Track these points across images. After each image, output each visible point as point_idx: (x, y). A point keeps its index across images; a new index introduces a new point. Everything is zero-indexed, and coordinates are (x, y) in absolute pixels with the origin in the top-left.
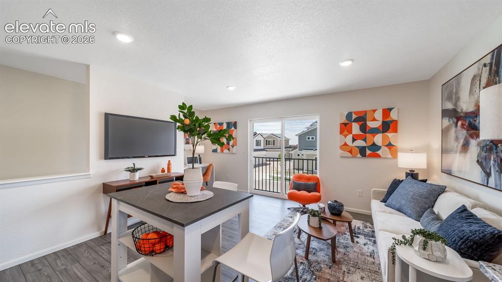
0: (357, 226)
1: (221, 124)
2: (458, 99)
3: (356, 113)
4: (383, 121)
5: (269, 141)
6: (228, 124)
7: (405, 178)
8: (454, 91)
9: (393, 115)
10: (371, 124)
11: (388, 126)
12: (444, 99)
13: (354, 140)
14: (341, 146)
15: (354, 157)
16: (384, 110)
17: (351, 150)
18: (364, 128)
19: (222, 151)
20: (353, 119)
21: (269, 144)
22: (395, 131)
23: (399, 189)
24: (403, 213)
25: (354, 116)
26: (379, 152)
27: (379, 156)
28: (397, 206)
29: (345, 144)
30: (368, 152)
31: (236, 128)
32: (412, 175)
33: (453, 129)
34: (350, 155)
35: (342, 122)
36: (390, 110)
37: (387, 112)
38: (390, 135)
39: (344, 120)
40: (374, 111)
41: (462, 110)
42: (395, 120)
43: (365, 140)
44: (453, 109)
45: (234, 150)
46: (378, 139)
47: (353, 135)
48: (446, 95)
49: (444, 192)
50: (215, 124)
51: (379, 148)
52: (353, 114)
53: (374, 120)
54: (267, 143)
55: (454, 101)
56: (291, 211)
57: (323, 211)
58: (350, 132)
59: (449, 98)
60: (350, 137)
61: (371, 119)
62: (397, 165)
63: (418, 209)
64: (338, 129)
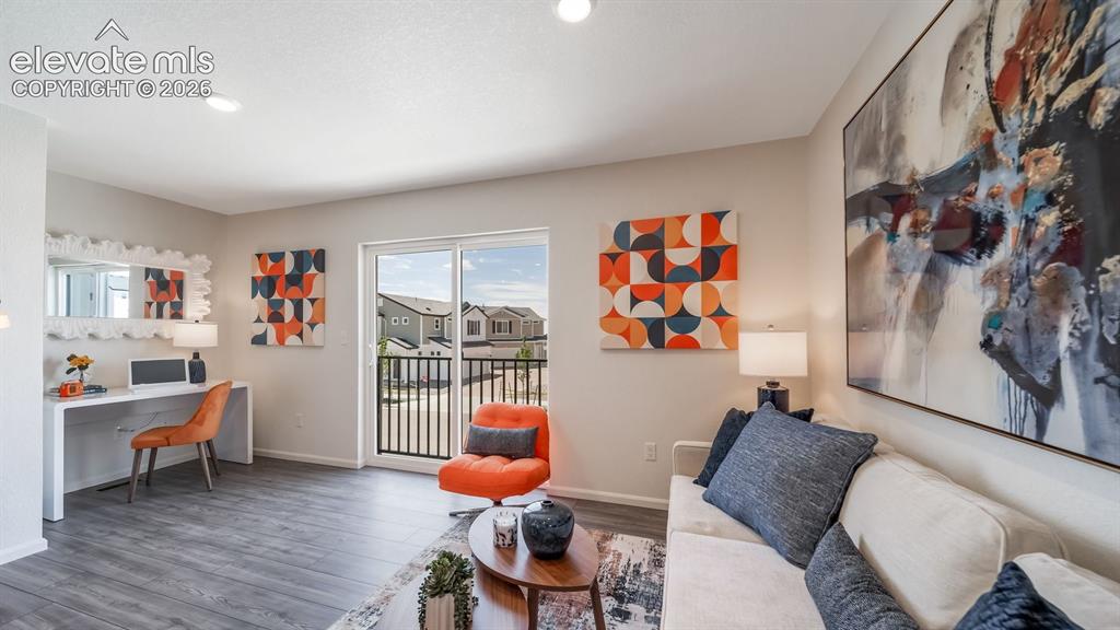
0: (632, 563)
1: (278, 257)
2: (897, 144)
3: (639, 224)
4: (702, 248)
5: (500, 324)
6: (300, 257)
7: (755, 409)
8: (884, 126)
9: (728, 232)
10: (677, 257)
11: (716, 261)
12: (850, 168)
13: (635, 301)
14: (601, 319)
15: (635, 348)
16: (705, 217)
17: (628, 329)
18: (657, 267)
19: (281, 340)
20: (631, 243)
21: (499, 331)
22: (733, 274)
23: (740, 447)
24: (751, 527)
25: (634, 235)
26: (696, 334)
27: (693, 345)
28: (736, 504)
29: (614, 314)
30: (670, 334)
31: (322, 269)
32: (773, 396)
33: (884, 248)
34: (624, 343)
35: (604, 251)
36: (720, 216)
37: (712, 222)
38: (720, 285)
39: (609, 245)
40: (683, 219)
41: (914, 173)
42: (731, 246)
43: (661, 301)
44: (880, 185)
45: (316, 336)
46: (693, 298)
47: (632, 287)
48: (857, 150)
49: (868, 457)
50: (259, 256)
51: (695, 322)
52: (632, 229)
53: (683, 244)
54: (495, 326)
55: (883, 160)
56: (458, 521)
57: (508, 541)
58: (625, 279)
59: (868, 156)
60: (624, 293)
61: (675, 244)
62: (738, 371)
63: (797, 521)
64: (594, 268)
